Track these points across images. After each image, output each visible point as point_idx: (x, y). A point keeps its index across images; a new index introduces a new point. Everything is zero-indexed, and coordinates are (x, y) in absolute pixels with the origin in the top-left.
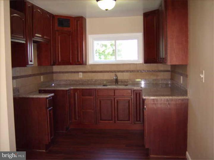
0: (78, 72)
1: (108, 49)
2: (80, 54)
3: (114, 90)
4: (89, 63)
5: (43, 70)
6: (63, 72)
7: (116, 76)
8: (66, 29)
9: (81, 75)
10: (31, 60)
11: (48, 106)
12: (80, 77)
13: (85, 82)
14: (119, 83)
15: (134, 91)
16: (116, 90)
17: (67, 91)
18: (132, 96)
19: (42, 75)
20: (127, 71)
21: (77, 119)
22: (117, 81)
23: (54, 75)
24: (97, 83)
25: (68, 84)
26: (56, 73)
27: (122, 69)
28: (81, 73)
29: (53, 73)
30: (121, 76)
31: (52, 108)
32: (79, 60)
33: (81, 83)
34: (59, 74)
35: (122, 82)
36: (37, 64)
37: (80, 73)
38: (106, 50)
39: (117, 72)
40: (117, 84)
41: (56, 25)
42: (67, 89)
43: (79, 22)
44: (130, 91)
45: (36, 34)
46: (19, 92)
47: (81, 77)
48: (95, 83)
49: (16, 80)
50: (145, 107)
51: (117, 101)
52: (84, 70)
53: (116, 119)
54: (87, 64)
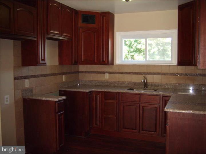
0: (104, 73)
1: (153, 49)
2: (106, 53)
3: (139, 95)
4: (116, 63)
5: (66, 69)
6: (89, 72)
7: (145, 78)
8: (91, 26)
9: (107, 76)
10: (43, 58)
11: (57, 111)
12: (106, 78)
13: (111, 83)
14: (149, 87)
15: (162, 98)
16: (142, 95)
17: (87, 93)
18: (160, 103)
19: (64, 75)
20: (159, 74)
21: (98, 124)
22: (145, 85)
23: (80, 74)
24: (124, 85)
25: (93, 85)
26: (83, 72)
27: (152, 71)
28: (108, 74)
29: (79, 72)
30: (151, 79)
31: (63, 112)
32: (104, 60)
33: (107, 84)
34: (85, 74)
35: (151, 85)
36: (58, 63)
37: (106, 74)
38: (151, 49)
39: (147, 74)
40: (146, 87)
41: (80, 21)
42: (88, 91)
43: (105, 18)
44: (158, 98)
45: (51, 30)
46: (32, 92)
47: (108, 78)
48: (121, 85)
49: (29, 80)
50: (168, 121)
51: (143, 108)
52: (111, 71)
53: (141, 129)
54: (114, 64)
